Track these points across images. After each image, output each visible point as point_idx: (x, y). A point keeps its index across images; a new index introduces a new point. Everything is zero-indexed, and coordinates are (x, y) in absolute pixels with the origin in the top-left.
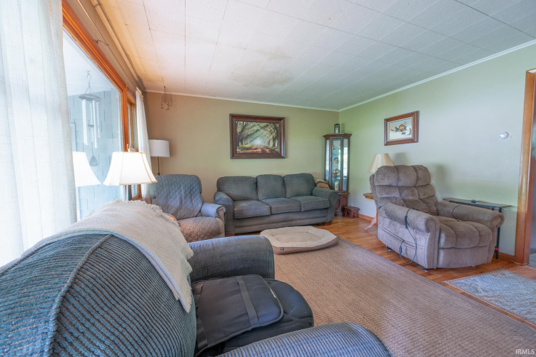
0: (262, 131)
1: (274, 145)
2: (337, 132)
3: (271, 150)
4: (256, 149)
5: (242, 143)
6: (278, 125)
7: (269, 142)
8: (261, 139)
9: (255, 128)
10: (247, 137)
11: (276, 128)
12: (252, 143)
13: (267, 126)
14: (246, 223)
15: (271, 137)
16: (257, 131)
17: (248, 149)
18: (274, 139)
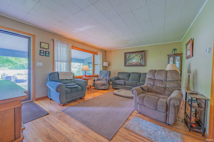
0: (136, 57)
1: (140, 61)
2: (174, 53)
3: (139, 63)
4: (133, 63)
5: (128, 61)
6: (142, 54)
7: (138, 60)
8: (135, 59)
9: (133, 56)
10: (130, 59)
11: (141, 55)
12: (132, 61)
13: (138, 55)
14: (118, 86)
15: (139, 58)
16: (134, 57)
17: (130, 63)
18: (141, 59)
